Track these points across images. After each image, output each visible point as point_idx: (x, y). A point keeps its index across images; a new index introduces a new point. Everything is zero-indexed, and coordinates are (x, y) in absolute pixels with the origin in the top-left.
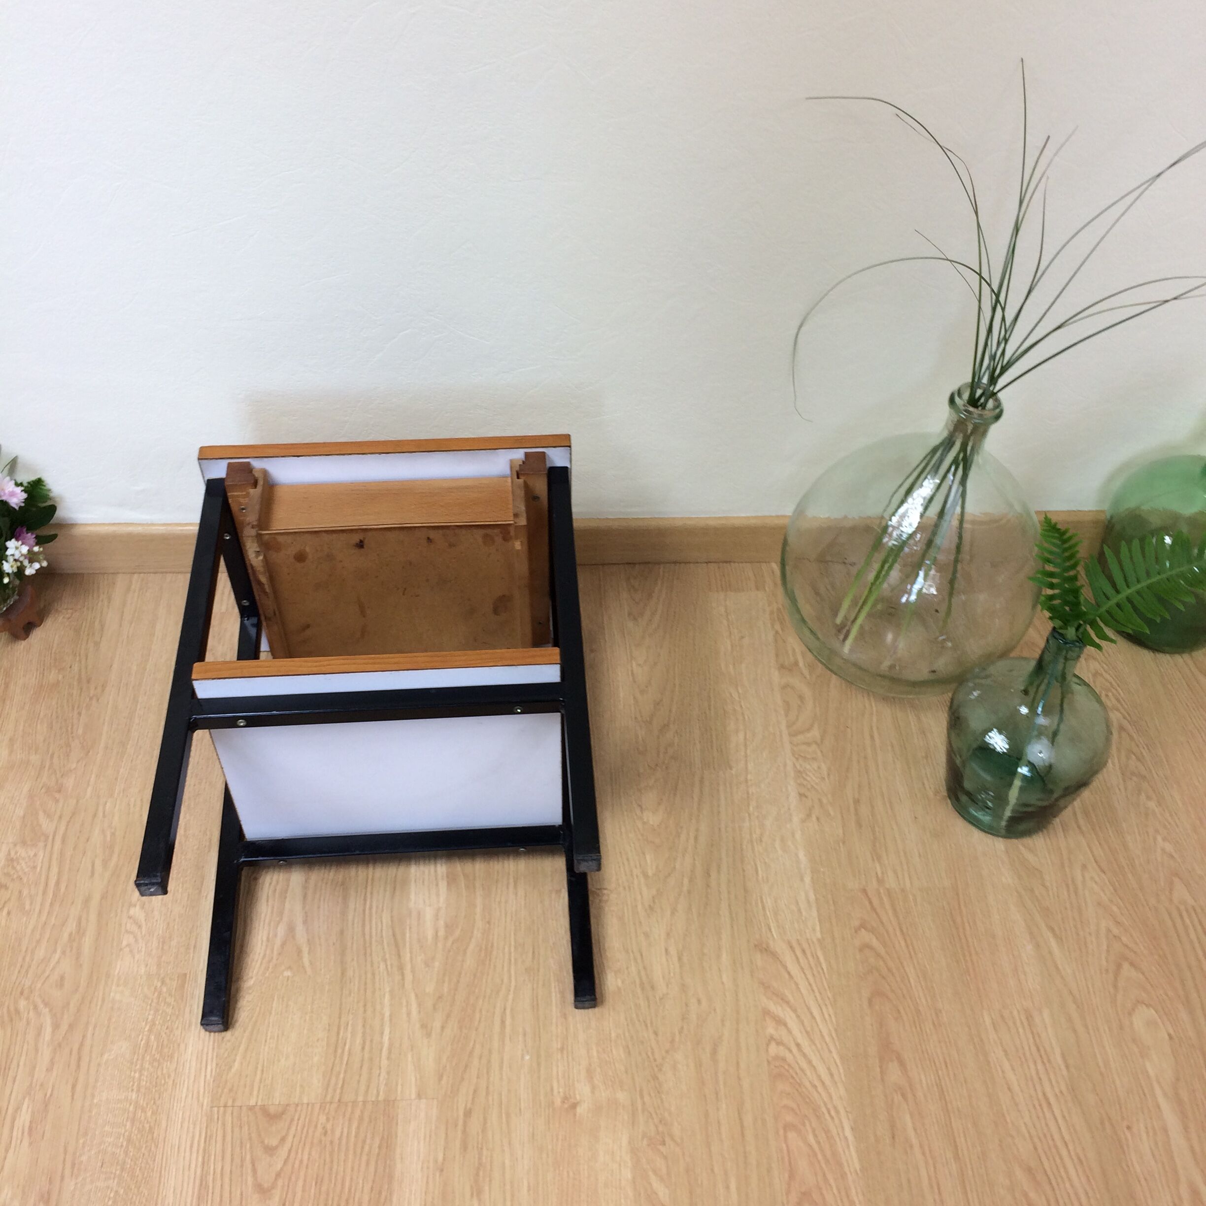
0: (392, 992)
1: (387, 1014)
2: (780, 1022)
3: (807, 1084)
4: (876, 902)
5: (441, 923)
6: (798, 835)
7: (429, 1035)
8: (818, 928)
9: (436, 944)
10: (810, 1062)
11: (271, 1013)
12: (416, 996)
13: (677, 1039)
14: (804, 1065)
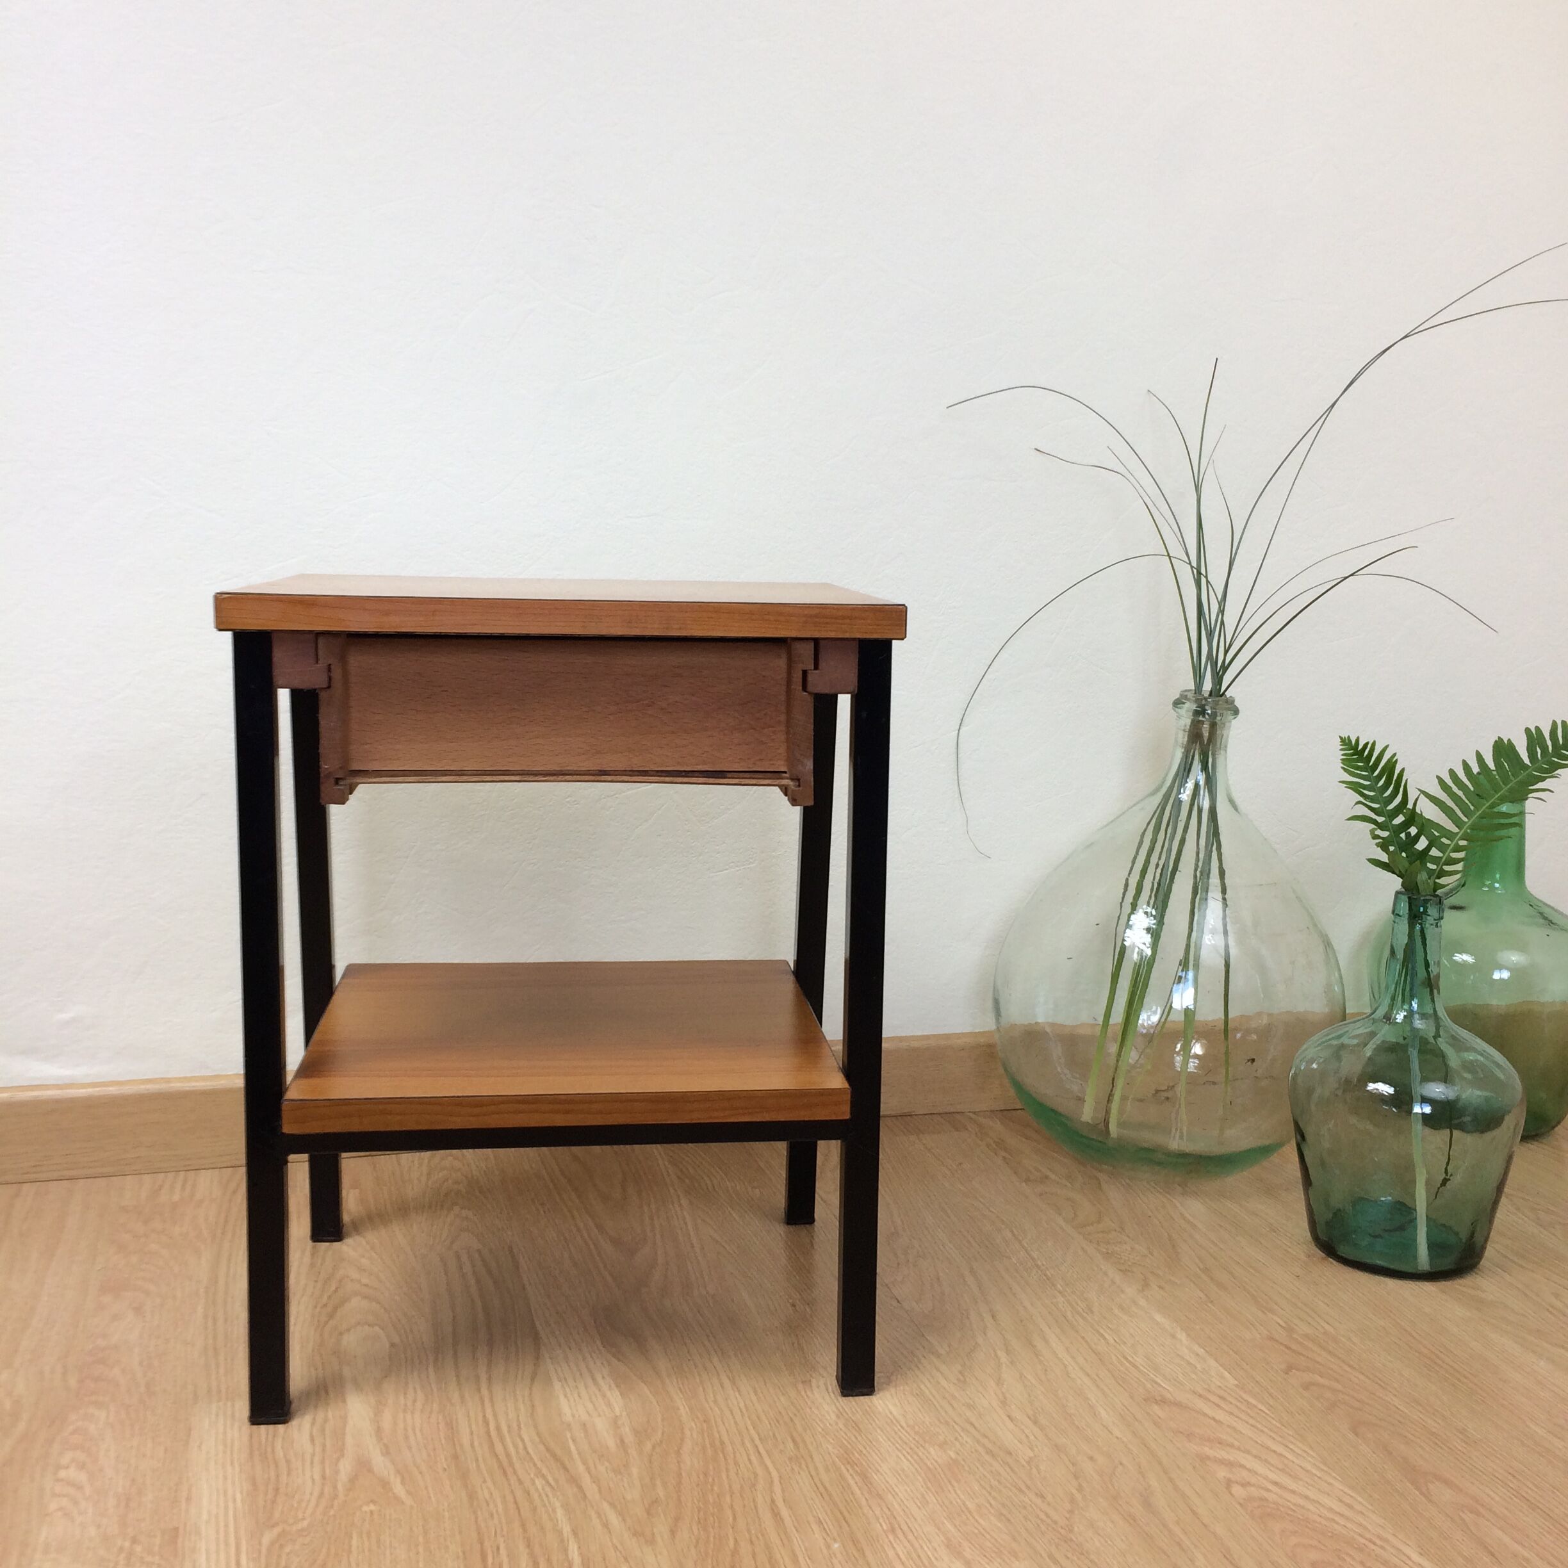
0: (566, 1507)
1: (567, 1530)
2: (1230, 1464)
3: (1319, 1519)
4: (1294, 1347)
5: (626, 1431)
6: (1142, 1302)
7: (652, 1542)
8: (1226, 1374)
9: (626, 1452)
10: (1307, 1498)
11: (350, 1552)
12: (612, 1505)
13: (1078, 1496)
14: (1302, 1502)
